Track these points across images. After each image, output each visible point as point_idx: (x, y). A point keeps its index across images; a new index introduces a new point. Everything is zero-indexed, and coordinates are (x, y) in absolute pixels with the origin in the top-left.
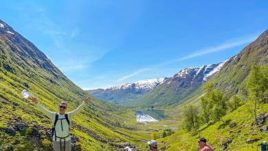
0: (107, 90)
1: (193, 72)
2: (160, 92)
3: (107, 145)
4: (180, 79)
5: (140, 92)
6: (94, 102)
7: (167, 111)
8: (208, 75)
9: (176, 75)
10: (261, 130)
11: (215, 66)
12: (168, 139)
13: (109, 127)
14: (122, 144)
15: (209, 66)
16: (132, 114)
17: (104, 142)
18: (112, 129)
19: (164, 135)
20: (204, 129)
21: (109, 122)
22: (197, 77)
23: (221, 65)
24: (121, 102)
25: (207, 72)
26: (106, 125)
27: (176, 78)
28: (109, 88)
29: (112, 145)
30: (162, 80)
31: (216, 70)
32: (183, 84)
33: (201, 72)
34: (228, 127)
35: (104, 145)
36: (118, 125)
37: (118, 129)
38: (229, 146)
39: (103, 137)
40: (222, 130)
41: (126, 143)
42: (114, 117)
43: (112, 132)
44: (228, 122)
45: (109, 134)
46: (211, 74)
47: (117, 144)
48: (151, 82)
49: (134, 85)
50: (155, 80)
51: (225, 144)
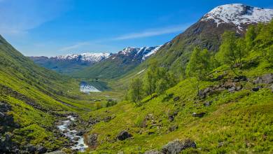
0: (52, 58)
1: (134, 51)
2: (105, 66)
3: (47, 115)
4: (123, 56)
5: (86, 63)
6: (35, 69)
7: (110, 83)
8: (146, 56)
9: (119, 52)
10: (205, 105)
11: (153, 48)
12: (112, 109)
13: (50, 95)
14: (64, 113)
15: (147, 48)
16: (76, 84)
17: (45, 110)
18: (54, 98)
19: (108, 105)
20: (148, 100)
21: (51, 90)
22: (138, 56)
23: (157, 49)
24: (66, 72)
25: (146, 53)
26: (47, 93)
27: (120, 55)
28: (54, 57)
29: (53, 114)
30: (107, 55)
31: (153, 52)
32: (125, 61)
33: (141, 52)
34: (172, 100)
35: (43, 113)
36: (61, 93)
37: (60, 98)
38: (176, 118)
39: (44, 106)
40: (166, 103)
41: (68, 112)
42: (57, 86)
43: (54, 101)
44: (171, 96)
45: (50, 102)
46: (149, 54)
47: (59, 113)
48: (98, 56)
49: (80, 57)
50: (101, 54)
51: (172, 117)
